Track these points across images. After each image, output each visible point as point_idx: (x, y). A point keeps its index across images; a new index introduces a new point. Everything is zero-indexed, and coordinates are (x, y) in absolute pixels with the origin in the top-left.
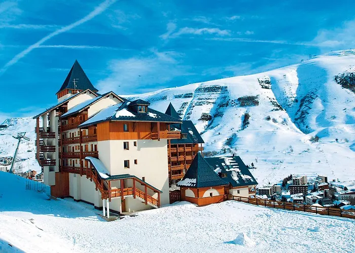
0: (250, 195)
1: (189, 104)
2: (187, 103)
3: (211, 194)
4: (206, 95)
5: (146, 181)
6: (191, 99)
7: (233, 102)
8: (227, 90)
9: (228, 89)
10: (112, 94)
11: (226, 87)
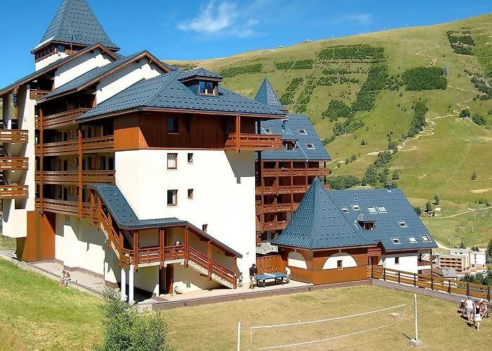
0: (421, 268)
1: (305, 83)
2: (301, 80)
3: (339, 263)
4: (339, 65)
5: (210, 232)
6: (308, 72)
7: (394, 81)
8: (382, 56)
9: (385, 53)
10: (146, 57)
11: (382, 50)
